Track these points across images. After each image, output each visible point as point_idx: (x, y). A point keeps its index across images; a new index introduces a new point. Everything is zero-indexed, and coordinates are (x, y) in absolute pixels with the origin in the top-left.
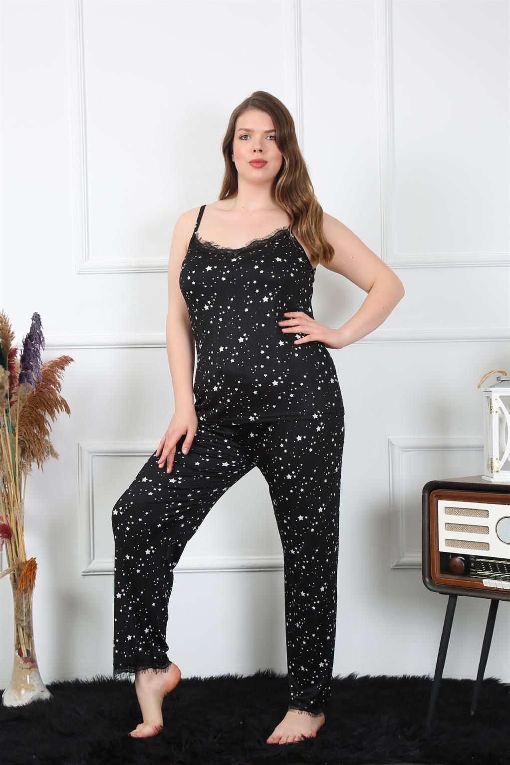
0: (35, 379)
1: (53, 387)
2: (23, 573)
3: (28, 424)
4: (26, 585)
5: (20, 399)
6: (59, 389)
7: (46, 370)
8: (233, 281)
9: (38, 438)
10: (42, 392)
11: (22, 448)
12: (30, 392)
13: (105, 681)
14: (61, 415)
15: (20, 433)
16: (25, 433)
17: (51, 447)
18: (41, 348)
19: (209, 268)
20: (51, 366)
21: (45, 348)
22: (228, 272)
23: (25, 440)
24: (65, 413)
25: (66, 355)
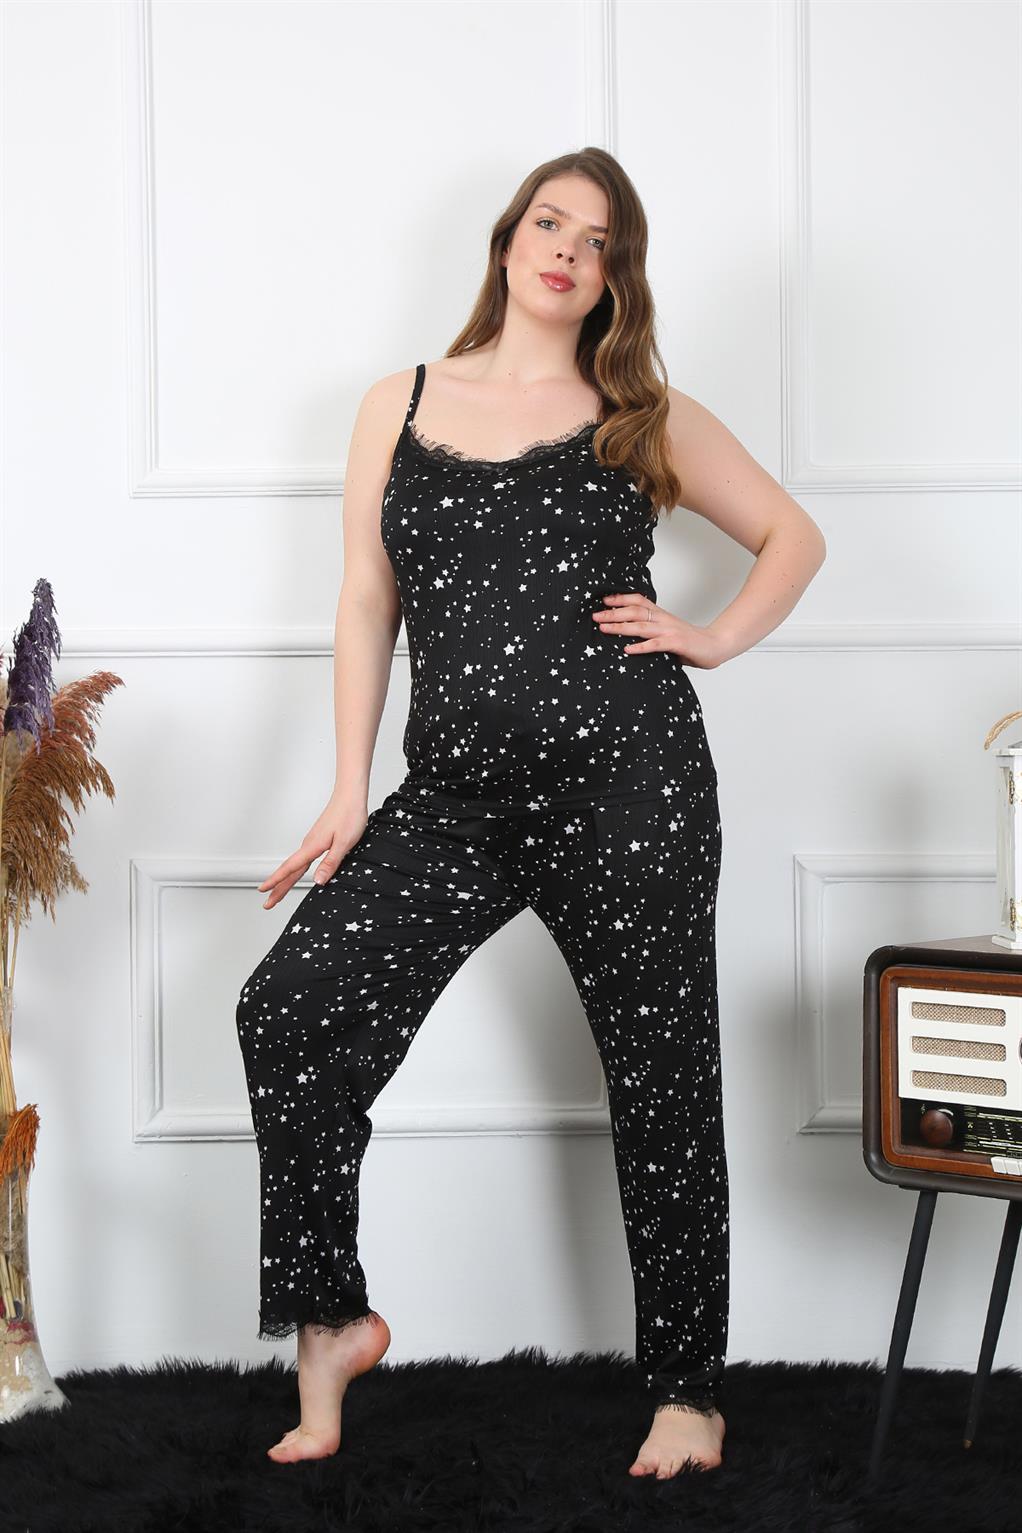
0: (40, 722)
1: (78, 739)
2: (8, 1137)
3: (24, 817)
4: (15, 1164)
5: (7, 765)
6: (91, 743)
7: (64, 703)
8: (499, 530)
9: (44, 848)
10: (55, 749)
11: (10, 870)
12: (29, 749)
13: (183, 1370)
14: (94, 799)
15: (6, 836)
16: (16, 838)
17: (73, 866)
18: (53, 654)
19: (447, 502)
20: (75, 695)
21: (62, 655)
22: (488, 510)
23: (15, 852)
24: (102, 794)
25: (106, 671)
